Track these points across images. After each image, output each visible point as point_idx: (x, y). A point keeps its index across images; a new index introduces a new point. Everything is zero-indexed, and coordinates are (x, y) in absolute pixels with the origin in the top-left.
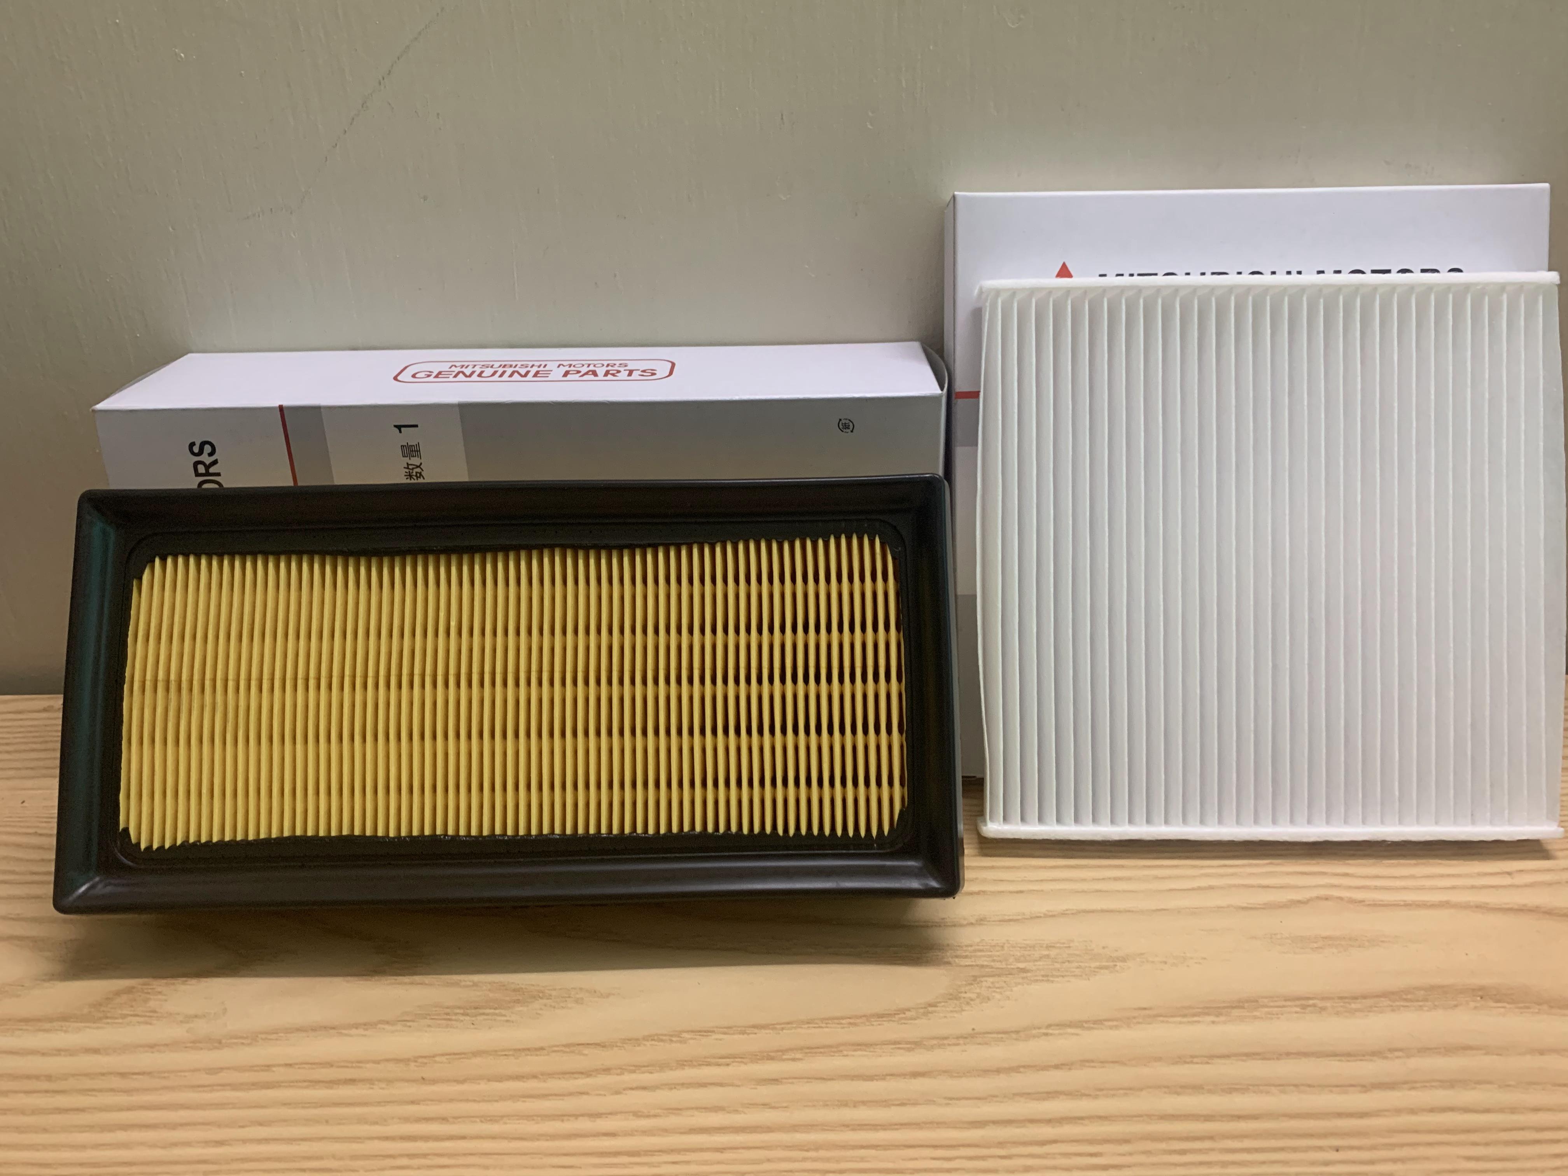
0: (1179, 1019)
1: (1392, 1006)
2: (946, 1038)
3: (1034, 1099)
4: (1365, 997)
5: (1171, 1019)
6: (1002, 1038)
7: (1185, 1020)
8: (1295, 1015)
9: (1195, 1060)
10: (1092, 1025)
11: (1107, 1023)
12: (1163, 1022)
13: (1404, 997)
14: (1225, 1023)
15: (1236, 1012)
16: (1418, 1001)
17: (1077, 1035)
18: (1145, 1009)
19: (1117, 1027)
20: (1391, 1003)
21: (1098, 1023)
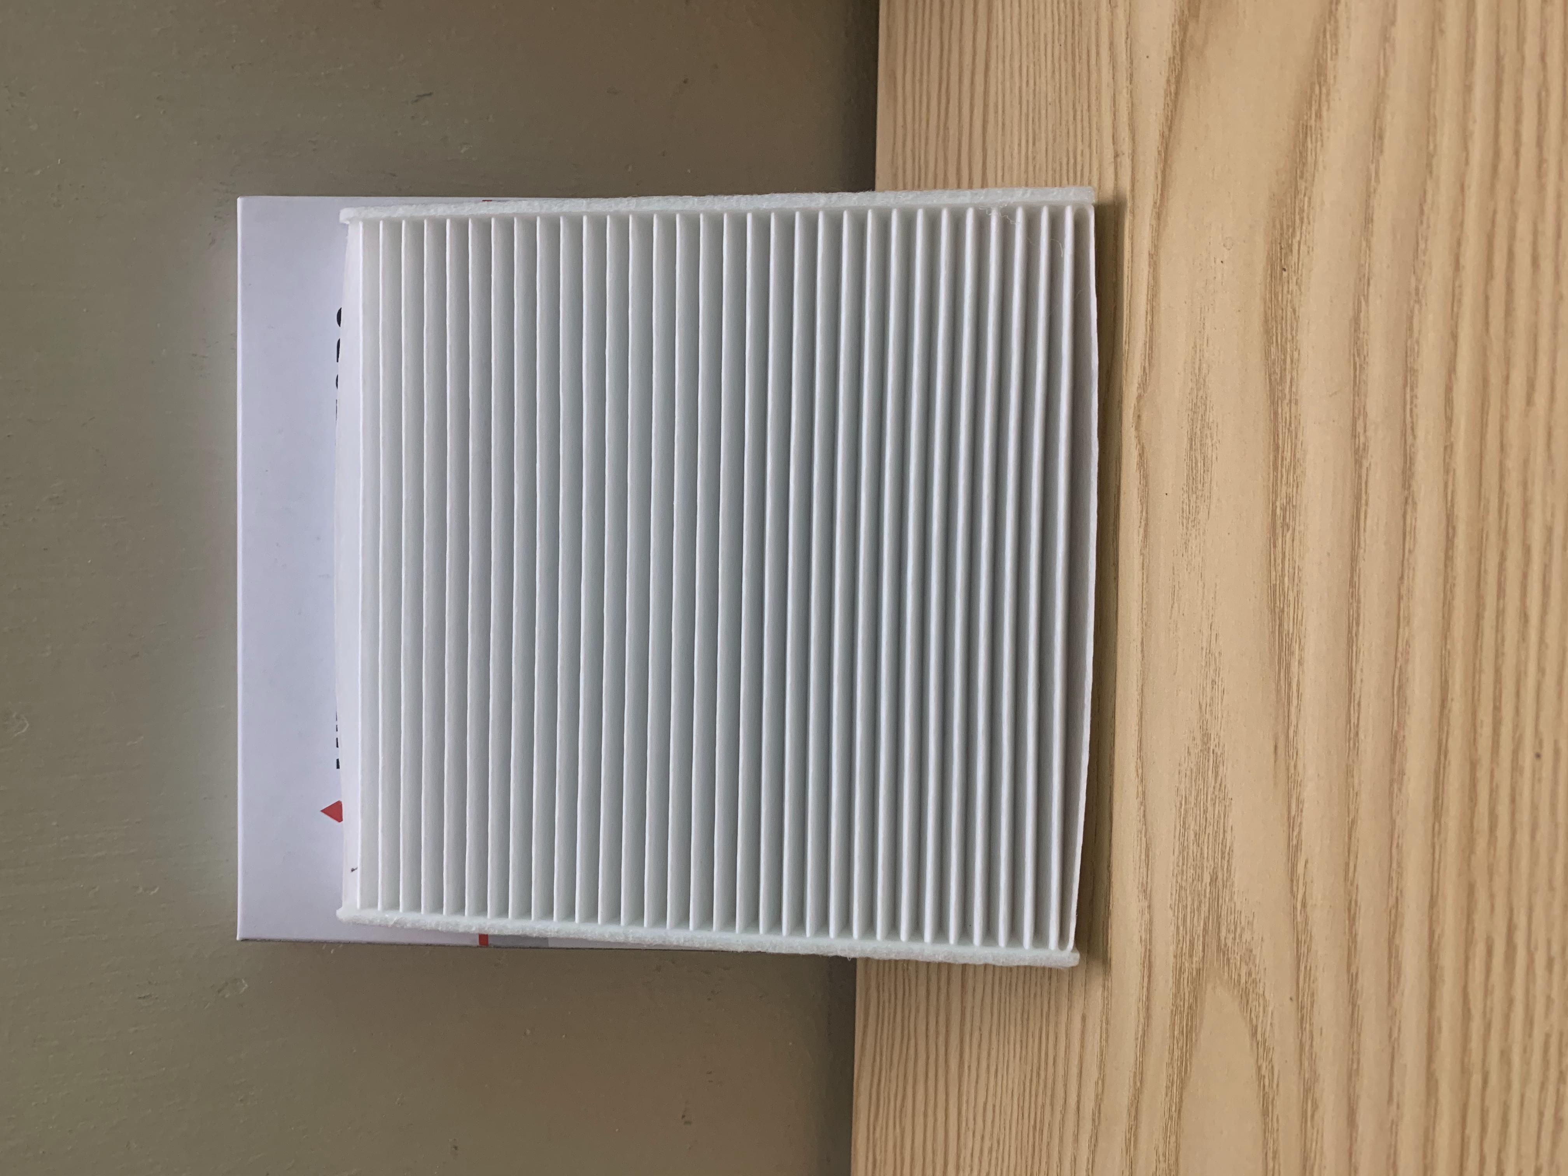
0: (1293, 710)
1: (1290, 401)
2: (1302, 1046)
3: (1399, 979)
4: (1275, 435)
5: (1293, 717)
6: (1306, 967)
7: (1295, 702)
8: (1296, 542)
9: (1354, 720)
10: (1295, 834)
11: (1293, 813)
12: (1295, 732)
13: (1278, 377)
14: (1301, 649)
15: (1288, 626)
16: (1285, 361)
17: (1307, 862)
18: (1276, 747)
19: (1299, 801)
20: (1287, 401)
21: (1292, 823)
